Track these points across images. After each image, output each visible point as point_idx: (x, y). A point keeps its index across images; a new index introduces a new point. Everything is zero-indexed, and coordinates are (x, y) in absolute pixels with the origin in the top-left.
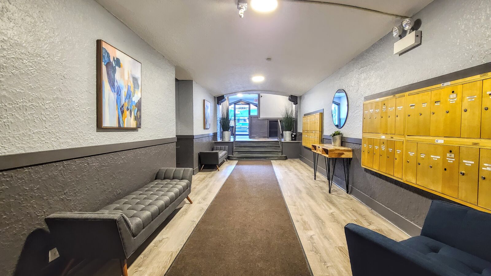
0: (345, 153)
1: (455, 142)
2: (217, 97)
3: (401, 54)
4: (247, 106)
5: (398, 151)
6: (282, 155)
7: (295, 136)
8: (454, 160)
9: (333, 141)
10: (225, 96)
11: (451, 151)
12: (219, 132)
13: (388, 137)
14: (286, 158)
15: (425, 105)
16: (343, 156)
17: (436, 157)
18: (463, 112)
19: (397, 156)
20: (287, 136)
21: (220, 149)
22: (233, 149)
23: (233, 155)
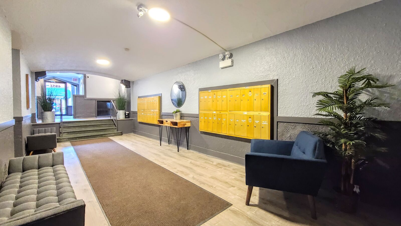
0: (186, 123)
1: (251, 113)
2: (35, 72)
3: (223, 68)
5: (224, 120)
6: (118, 131)
7: (128, 114)
8: (251, 121)
9: (175, 117)
10: (47, 72)
11: (250, 118)
13: (218, 112)
14: (121, 134)
15: (238, 96)
16: (186, 126)
17: (244, 121)
18: (254, 100)
19: (223, 122)
20: (121, 115)
21: (45, 131)
22: (60, 131)
23: (61, 136)
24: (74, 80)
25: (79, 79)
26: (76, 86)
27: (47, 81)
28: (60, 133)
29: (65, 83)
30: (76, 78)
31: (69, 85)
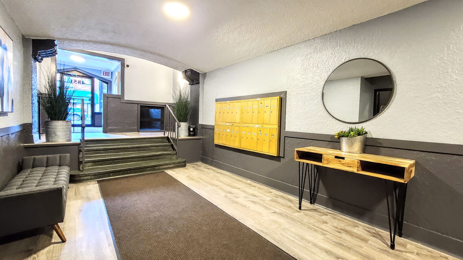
2: (33, 40)
4: (88, 81)
6: (177, 159)
7: (195, 129)
10: (56, 42)
12: (37, 122)
14: (185, 164)
20: (182, 130)
21: (47, 162)
22: (79, 159)
23: (81, 169)
24: (105, 74)
25: (112, 73)
26: (107, 83)
27: (66, 73)
28: (80, 163)
29: (91, 77)
30: (107, 72)
31: (97, 82)
